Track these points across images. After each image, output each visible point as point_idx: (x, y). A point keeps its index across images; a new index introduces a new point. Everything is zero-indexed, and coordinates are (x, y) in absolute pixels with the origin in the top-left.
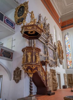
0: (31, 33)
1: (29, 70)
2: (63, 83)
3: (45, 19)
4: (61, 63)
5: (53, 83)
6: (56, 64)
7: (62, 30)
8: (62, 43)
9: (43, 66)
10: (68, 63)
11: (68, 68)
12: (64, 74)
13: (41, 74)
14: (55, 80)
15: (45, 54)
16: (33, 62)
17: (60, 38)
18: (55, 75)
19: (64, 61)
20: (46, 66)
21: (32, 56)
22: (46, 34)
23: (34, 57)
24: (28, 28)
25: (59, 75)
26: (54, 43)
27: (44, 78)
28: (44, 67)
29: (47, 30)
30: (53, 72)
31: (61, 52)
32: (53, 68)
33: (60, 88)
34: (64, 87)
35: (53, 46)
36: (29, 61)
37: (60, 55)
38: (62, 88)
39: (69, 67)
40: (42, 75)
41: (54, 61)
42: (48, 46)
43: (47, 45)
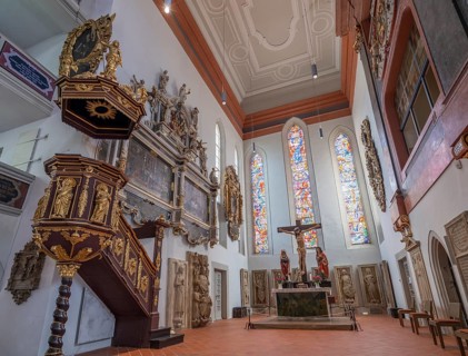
1: (54, 247)
2: (234, 300)
3: (182, 90)
4: (233, 234)
5: (194, 300)
6: (211, 237)
7: (244, 138)
10: (258, 236)
11: (255, 253)
12: (242, 271)
13: (131, 266)
14: (200, 290)
15: (171, 199)
16: (76, 214)
17: (236, 161)
19: (244, 229)
21: (77, 191)
22: (182, 137)
24: (77, 87)
25: (222, 273)
27: (142, 284)
29: (189, 128)
32: (199, 250)
33: (224, 316)
34: (238, 313)
35: (208, 180)
36: (61, 211)
37: (230, 211)
38: (230, 315)
39: (258, 249)
41: (206, 226)
42: (184, 174)
43: (181, 170)
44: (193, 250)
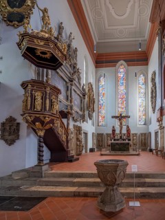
0: (43, 56)
1: (37, 123)
2: (90, 145)
3: (70, 36)
4: (90, 116)
5: (77, 145)
6: (83, 118)
7: (96, 67)
8: (94, 87)
9: (63, 120)
10: (100, 118)
11: (98, 126)
12: (93, 133)
13: (60, 131)
14: (80, 141)
15: (67, 99)
16: (45, 109)
17: (92, 80)
18: (80, 134)
19: (94, 115)
20: (68, 120)
21: (43, 99)
22: (70, 66)
23: (48, 101)
24: (35, 41)
25: (86, 134)
26: (82, 85)
27: (64, 138)
28: (65, 121)
30: (79, 129)
31: (92, 101)
32: (78, 124)
33: (86, 152)
34: (92, 150)
35: (81, 89)
36: (39, 108)
37: (90, 106)
38: (88, 151)
39: (100, 124)
40: (60, 133)
41: (81, 113)
42: (73, 87)
43: (72, 85)
44: (76, 124)
